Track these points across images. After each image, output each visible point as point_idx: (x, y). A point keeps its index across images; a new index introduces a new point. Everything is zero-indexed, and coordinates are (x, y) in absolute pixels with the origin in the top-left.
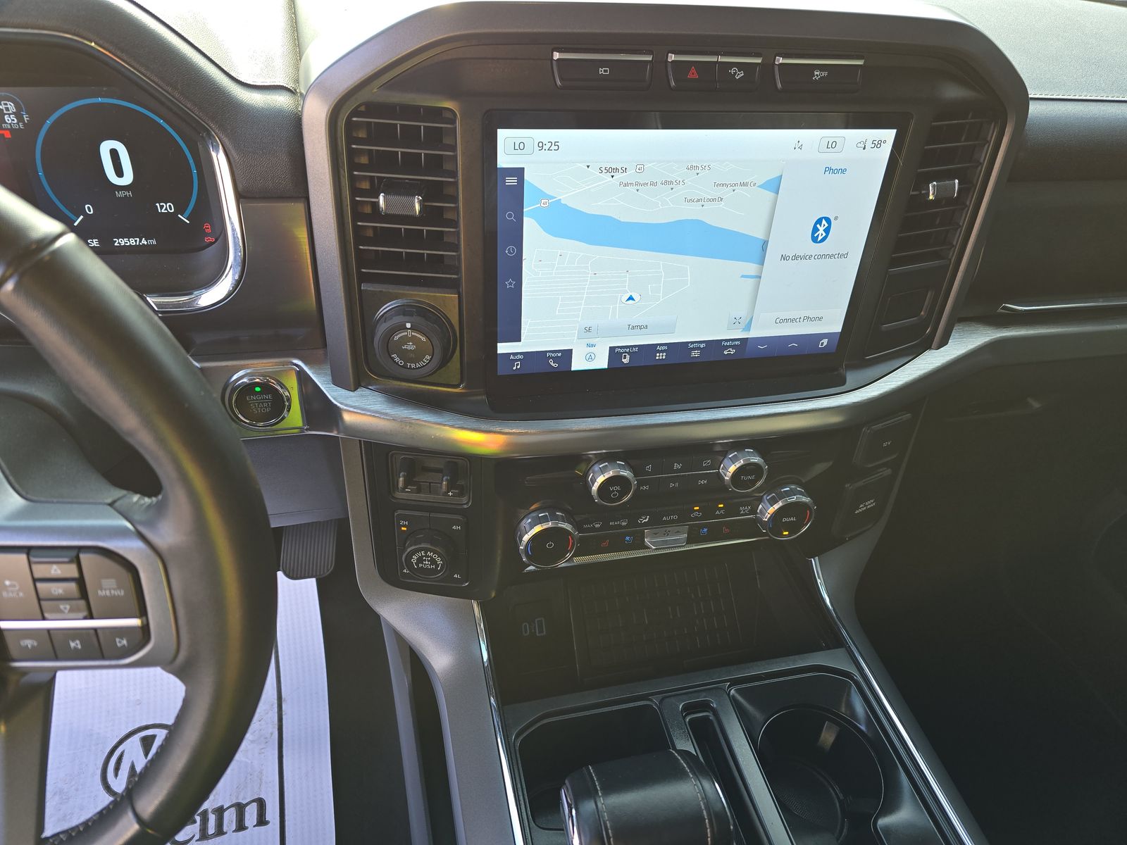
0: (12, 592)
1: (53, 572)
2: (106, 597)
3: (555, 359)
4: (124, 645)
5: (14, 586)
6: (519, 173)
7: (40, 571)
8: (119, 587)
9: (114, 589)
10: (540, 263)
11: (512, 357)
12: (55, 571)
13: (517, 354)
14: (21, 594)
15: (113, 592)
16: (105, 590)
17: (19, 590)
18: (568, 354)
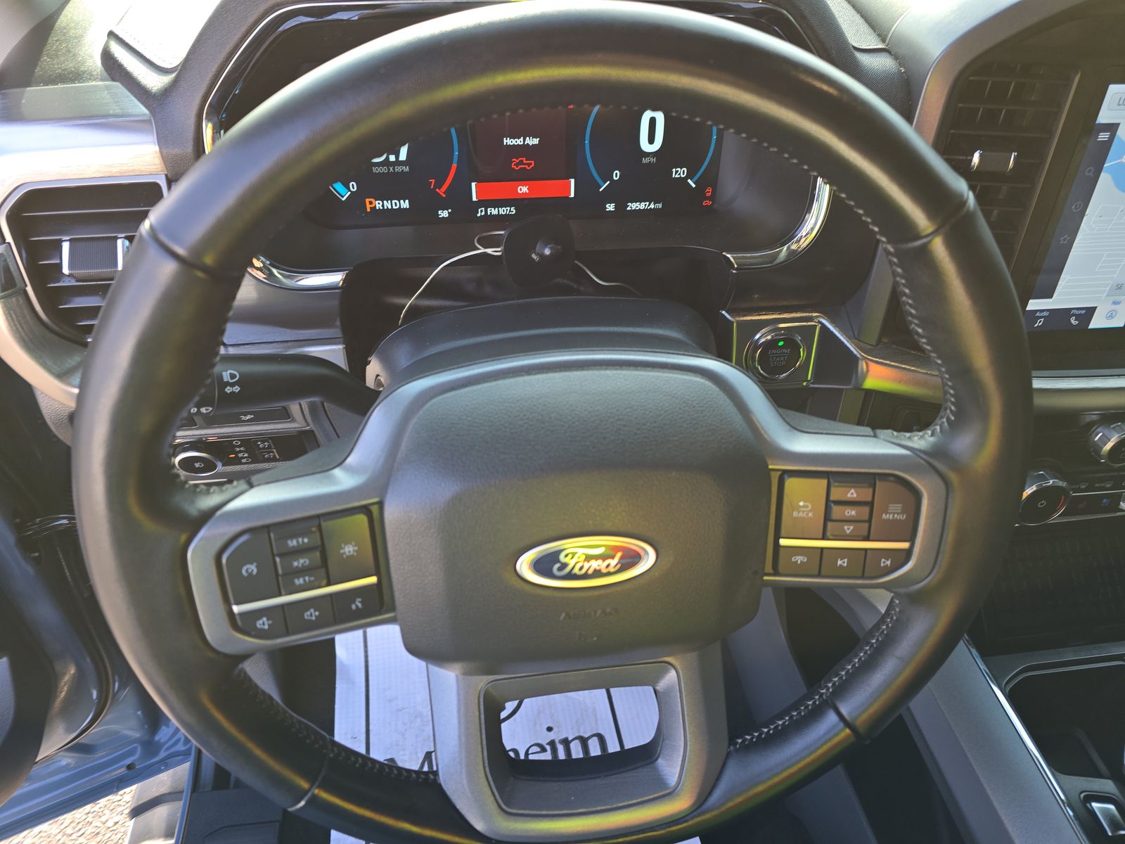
0: (803, 512)
1: (849, 495)
2: (888, 520)
3: (1078, 317)
4: (887, 565)
5: (808, 507)
6: (1112, 128)
7: (836, 494)
8: (902, 513)
9: (898, 514)
10: (1101, 218)
11: (1038, 314)
12: (852, 494)
13: (1042, 311)
14: (810, 515)
15: (896, 515)
16: (890, 514)
17: (810, 511)
18: (1091, 311)
